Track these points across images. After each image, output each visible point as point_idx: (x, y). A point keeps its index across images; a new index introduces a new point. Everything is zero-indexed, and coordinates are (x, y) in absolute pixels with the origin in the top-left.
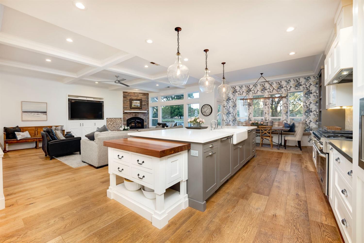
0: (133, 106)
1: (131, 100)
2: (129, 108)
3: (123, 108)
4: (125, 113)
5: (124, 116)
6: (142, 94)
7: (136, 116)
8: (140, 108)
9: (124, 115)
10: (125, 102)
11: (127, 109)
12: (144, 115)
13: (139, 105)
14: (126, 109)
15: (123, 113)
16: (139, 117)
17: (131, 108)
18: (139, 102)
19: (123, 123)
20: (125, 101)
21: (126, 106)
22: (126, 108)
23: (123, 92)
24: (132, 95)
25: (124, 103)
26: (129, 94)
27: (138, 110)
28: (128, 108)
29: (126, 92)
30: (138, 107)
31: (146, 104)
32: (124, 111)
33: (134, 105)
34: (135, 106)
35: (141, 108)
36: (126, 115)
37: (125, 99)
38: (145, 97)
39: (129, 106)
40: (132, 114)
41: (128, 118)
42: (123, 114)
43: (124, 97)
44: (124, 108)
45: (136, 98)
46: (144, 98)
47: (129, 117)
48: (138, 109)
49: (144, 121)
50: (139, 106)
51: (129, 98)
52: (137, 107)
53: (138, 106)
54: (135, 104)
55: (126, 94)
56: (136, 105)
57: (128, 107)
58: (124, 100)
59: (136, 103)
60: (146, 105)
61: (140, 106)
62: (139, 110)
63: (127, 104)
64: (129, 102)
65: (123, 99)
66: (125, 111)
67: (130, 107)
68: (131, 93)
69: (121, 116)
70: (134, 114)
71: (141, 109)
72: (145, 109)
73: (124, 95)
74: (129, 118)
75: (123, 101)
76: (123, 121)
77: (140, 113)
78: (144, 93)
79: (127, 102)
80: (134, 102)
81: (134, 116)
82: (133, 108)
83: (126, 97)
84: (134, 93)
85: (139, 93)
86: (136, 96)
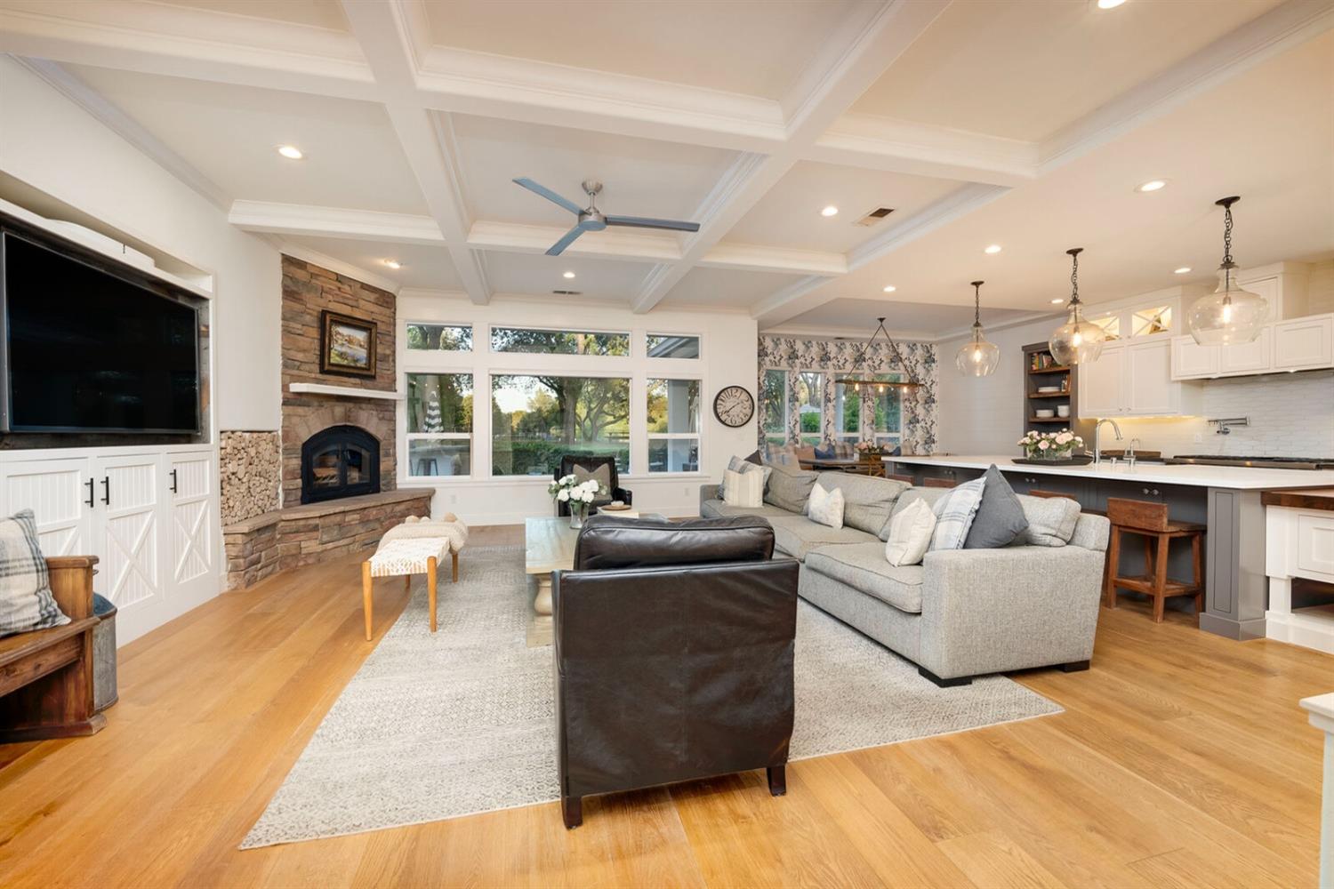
0: (335, 358)
1: (328, 322)
2: (316, 368)
3: (285, 366)
4: (292, 400)
5: (286, 417)
6: (372, 297)
7: (347, 417)
8: (365, 374)
9: (290, 409)
10: (292, 324)
11: (307, 374)
12: (381, 416)
13: (362, 353)
14: (295, 372)
15: (280, 400)
16: (363, 426)
17: (323, 371)
18: (361, 336)
19: (285, 467)
20: (292, 319)
21: (300, 356)
22: (298, 369)
23: (280, 258)
24: (329, 292)
25: (286, 331)
26: (313, 275)
27: (355, 386)
28: (309, 367)
29: (302, 265)
30: (359, 365)
31: (386, 356)
32: (285, 388)
33: (341, 355)
34: (345, 362)
35: (373, 377)
36: (300, 410)
37: (297, 307)
38: (385, 311)
39: (313, 356)
40: (328, 405)
41: (310, 432)
42: (285, 403)
43: (289, 294)
44: (291, 368)
45: (348, 310)
46: (383, 319)
47: (313, 423)
48: (358, 381)
49: (380, 451)
50: (362, 364)
51: (315, 303)
52: (352, 364)
53: (356, 361)
54: (343, 345)
55: (300, 274)
56: (349, 351)
57: (307, 362)
58: (288, 316)
59: (349, 344)
60: (390, 358)
61: (364, 362)
62: (362, 386)
63: (301, 342)
64: (314, 333)
65: (283, 307)
66: (296, 387)
67: (322, 364)
68: (326, 273)
69: (273, 418)
70: (339, 409)
71: (368, 382)
72: (387, 381)
73: (289, 282)
74: (317, 432)
75: (284, 319)
76: (285, 449)
77: (364, 406)
78: (382, 293)
79: (303, 325)
80: (339, 334)
81: (337, 419)
82: (335, 369)
83: (297, 293)
84: (337, 279)
85: (359, 285)
86: (347, 301)
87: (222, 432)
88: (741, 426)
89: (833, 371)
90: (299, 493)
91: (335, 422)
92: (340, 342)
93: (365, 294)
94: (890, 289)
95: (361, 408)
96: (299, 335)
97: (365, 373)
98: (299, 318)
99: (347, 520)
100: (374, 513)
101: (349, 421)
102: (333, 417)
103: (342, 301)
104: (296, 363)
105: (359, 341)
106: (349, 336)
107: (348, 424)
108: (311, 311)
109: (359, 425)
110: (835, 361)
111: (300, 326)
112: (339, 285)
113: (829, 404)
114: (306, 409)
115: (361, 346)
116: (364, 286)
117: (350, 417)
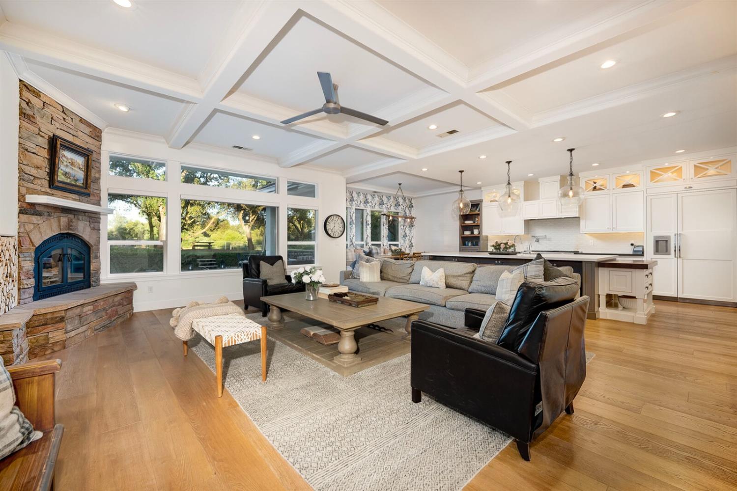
0: (61, 177)
1: (58, 145)
2: (46, 183)
3: (21, 179)
4: (27, 209)
5: (21, 224)
6: (87, 130)
7: (69, 226)
8: (83, 192)
9: (24, 217)
10: (28, 143)
11: (39, 188)
12: (92, 226)
13: (81, 175)
14: (29, 184)
15: (17, 210)
16: (80, 234)
17: (52, 187)
18: (80, 160)
20: (26, 138)
21: (33, 172)
22: (32, 182)
23: (17, 82)
25: (22, 149)
26: (44, 104)
28: (40, 181)
29: (37, 93)
32: (21, 198)
33: (66, 174)
34: (68, 181)
35: (89, 195)
36: (35, 219)
37: (32, 128)
38: (95, 143)
39: (43, 173)
40: (55, 215)
41: (42, 238)
42: (22, 211)
43: (25, 116)
44: (26, 181)
45: (71, 138)
47: (46, 229)
48: (77, 197)
49: (91, 255)
52: (73, 183)
53: (76, 180)
54: (67, 166)
55: (34, 101)
56: (71, 172)
57: (39, 177)
58: (24, 135)
59: (71, 166)
61: (82, 181)
62: (80, 200)
63: (33, 159)
64: (45, 154)
66: (31, 198)
67: (51, 180)
69: (9, 223)
70: (64, 220)
71: (84, 199)
72: (96, 198)
73: (24, 105)
74: (45, 237)
75: (21, 137)
76: (20, 251)
77: (80, 216)
78: (95, 128)
79: (37, 145)
80: (65, 156)
81: (62, 227)
82: (61, 185)
83: (31, 116)
84: (63, 111)
85: (78, 119)
86: (70, 130)
88: (339, 237)
89: (370, 209)
90: (32, 291)
91: (61, 230)
92: (65, 163)
93: (82, 127)
94: (424, 170)
95: (78, 219)
96: (33, 153)
97: (83, 190)
98: (34, 139)
99: (84, 311)
100: (102, 304)
101: (71, 229)
102: (60, 225)
103: (65, 129)
104: (29, 177)
105: (79, 165)
106: (72, 159)
107: (70, 232)
108: (43, 134)
109: (77, 233)
110: (370, 204)
111: (34, 146)
112: (65, 116)
113: (368, 226)
114: (39, 217)
115: (80, 168)
116: (82, 121)
117: (71, 226)
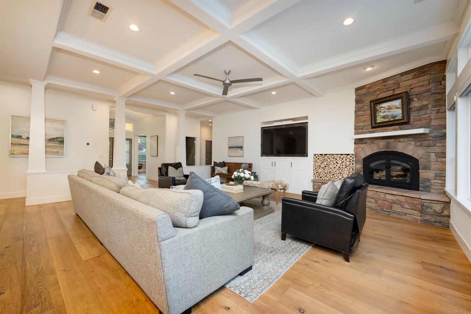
0: (379, 120)
1: (374, 105)
2: (370, 127)
4: (358, 142)
5: (355, 149)
6: (410, 76)
7: (388, 147)
9: (357, 146)
10: (358, 113)
11: (365, 130)
13: (399, 112)
14: (361, 131)
17: (373, 128)
19: (355, 167)
20: (359, 111)
21: (361, 124)
22: (362, 129)
23: (354, 90)
25: (356, 116)
26: (370, 88)
27: (394, 130)
28: (366, 128)
29: (364, 87)
31: (427, 105)
32: (356, 138)
33: (384, 117)
34: (387, 120)
35: (407, 123)
36: (362, 146)
37: (360, 105)
38: (426, 77)
39: (368, 123)
40: (376, 142)
41: (365, 154)
42: (355, 143)
43: (357, 102)
44: (357, 130)
45: (390, 93)
46: (422, 84)
47: (368, 150)
48: (397, 127)
49: (420, 167)
50: (400, 117)
51: (368, 100)
52: (392, 119)
53: (395, 117)
54: (384, 112)
55: (363, 91)
56: (388, 114)
57: (366, 126)
58: (357, 110)
59: (390, 110)
60: (430, 106)
61: (401, 115)
62: (401, 129)
63: (363, 118)
64: (369, 112)
65: (356, 108)
67: (372, 124)
68: (375, 83)
69: (350, 149)
70: (382, 143)
71: (406, 126)
72: (424, 121)
73: (358, 97)
74: (368, 154)
75: (355, 112)
76: (356, 161)
77: (402, 140)
79: (364, 111)
80: (382, 107)
81: (381, 148)
82: (379, 125)
83: (361, 100)
85: (399, 76)
86: (389, 89)
87: (315, 155)
91: (380, 150)
93: (404, 78)
96: (362, 116)
97: (403, 121)
98: (362, 109)
101: (389, 149)
102: (379, 147)
103: (385, 90)
104: (360, 127)
105: (396, 106)
106: (388, 106)
108: (366, 104)
111: (363, 112)
112: (384, 84)
114: (364, 145)
115: (397, 108)
116: (402, 74)
117: (389, 146)
